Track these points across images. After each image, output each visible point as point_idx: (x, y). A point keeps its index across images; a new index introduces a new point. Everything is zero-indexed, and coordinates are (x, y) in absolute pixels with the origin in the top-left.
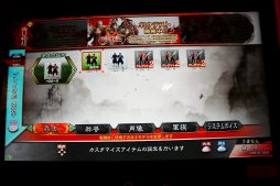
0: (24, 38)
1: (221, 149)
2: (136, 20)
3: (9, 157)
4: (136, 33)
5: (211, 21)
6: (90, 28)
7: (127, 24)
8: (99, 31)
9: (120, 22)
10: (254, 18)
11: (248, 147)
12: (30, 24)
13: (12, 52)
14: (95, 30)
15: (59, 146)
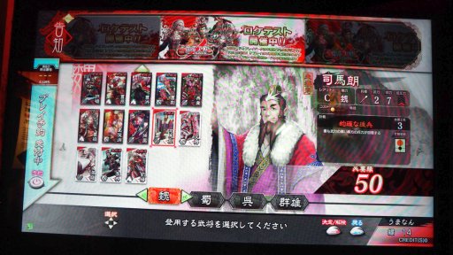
0: (58, 41)
3: (28, 227)
4: (237, 42)
11: (397, 231)
12: (69, 18)
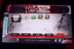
1: (60, 41)
2: (39, 6)
5: (58, 7)
6: (26, 8)
7: (36, 7)
8: (29, 9)
9: (34, 6)
10: (69, 7)
13: (5, 13)
14: (28, 8)
15: (17, 39)
